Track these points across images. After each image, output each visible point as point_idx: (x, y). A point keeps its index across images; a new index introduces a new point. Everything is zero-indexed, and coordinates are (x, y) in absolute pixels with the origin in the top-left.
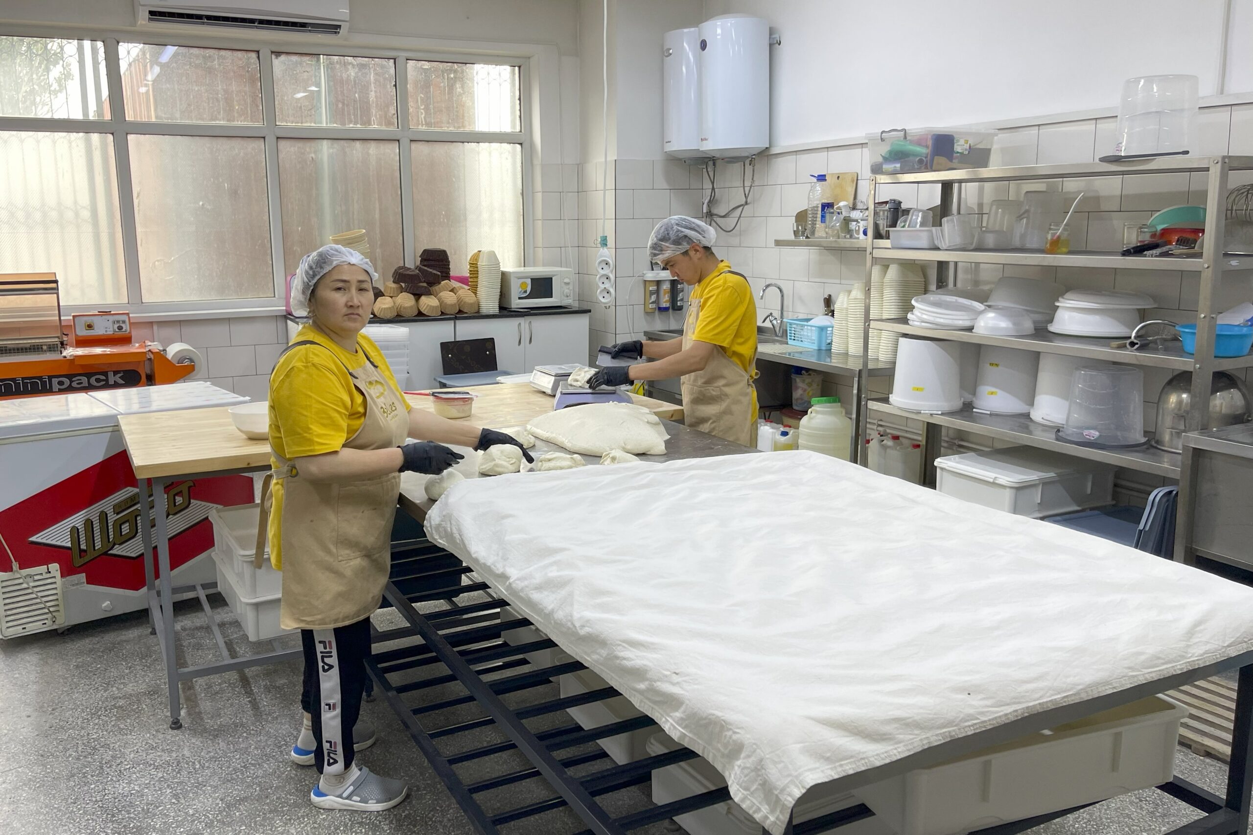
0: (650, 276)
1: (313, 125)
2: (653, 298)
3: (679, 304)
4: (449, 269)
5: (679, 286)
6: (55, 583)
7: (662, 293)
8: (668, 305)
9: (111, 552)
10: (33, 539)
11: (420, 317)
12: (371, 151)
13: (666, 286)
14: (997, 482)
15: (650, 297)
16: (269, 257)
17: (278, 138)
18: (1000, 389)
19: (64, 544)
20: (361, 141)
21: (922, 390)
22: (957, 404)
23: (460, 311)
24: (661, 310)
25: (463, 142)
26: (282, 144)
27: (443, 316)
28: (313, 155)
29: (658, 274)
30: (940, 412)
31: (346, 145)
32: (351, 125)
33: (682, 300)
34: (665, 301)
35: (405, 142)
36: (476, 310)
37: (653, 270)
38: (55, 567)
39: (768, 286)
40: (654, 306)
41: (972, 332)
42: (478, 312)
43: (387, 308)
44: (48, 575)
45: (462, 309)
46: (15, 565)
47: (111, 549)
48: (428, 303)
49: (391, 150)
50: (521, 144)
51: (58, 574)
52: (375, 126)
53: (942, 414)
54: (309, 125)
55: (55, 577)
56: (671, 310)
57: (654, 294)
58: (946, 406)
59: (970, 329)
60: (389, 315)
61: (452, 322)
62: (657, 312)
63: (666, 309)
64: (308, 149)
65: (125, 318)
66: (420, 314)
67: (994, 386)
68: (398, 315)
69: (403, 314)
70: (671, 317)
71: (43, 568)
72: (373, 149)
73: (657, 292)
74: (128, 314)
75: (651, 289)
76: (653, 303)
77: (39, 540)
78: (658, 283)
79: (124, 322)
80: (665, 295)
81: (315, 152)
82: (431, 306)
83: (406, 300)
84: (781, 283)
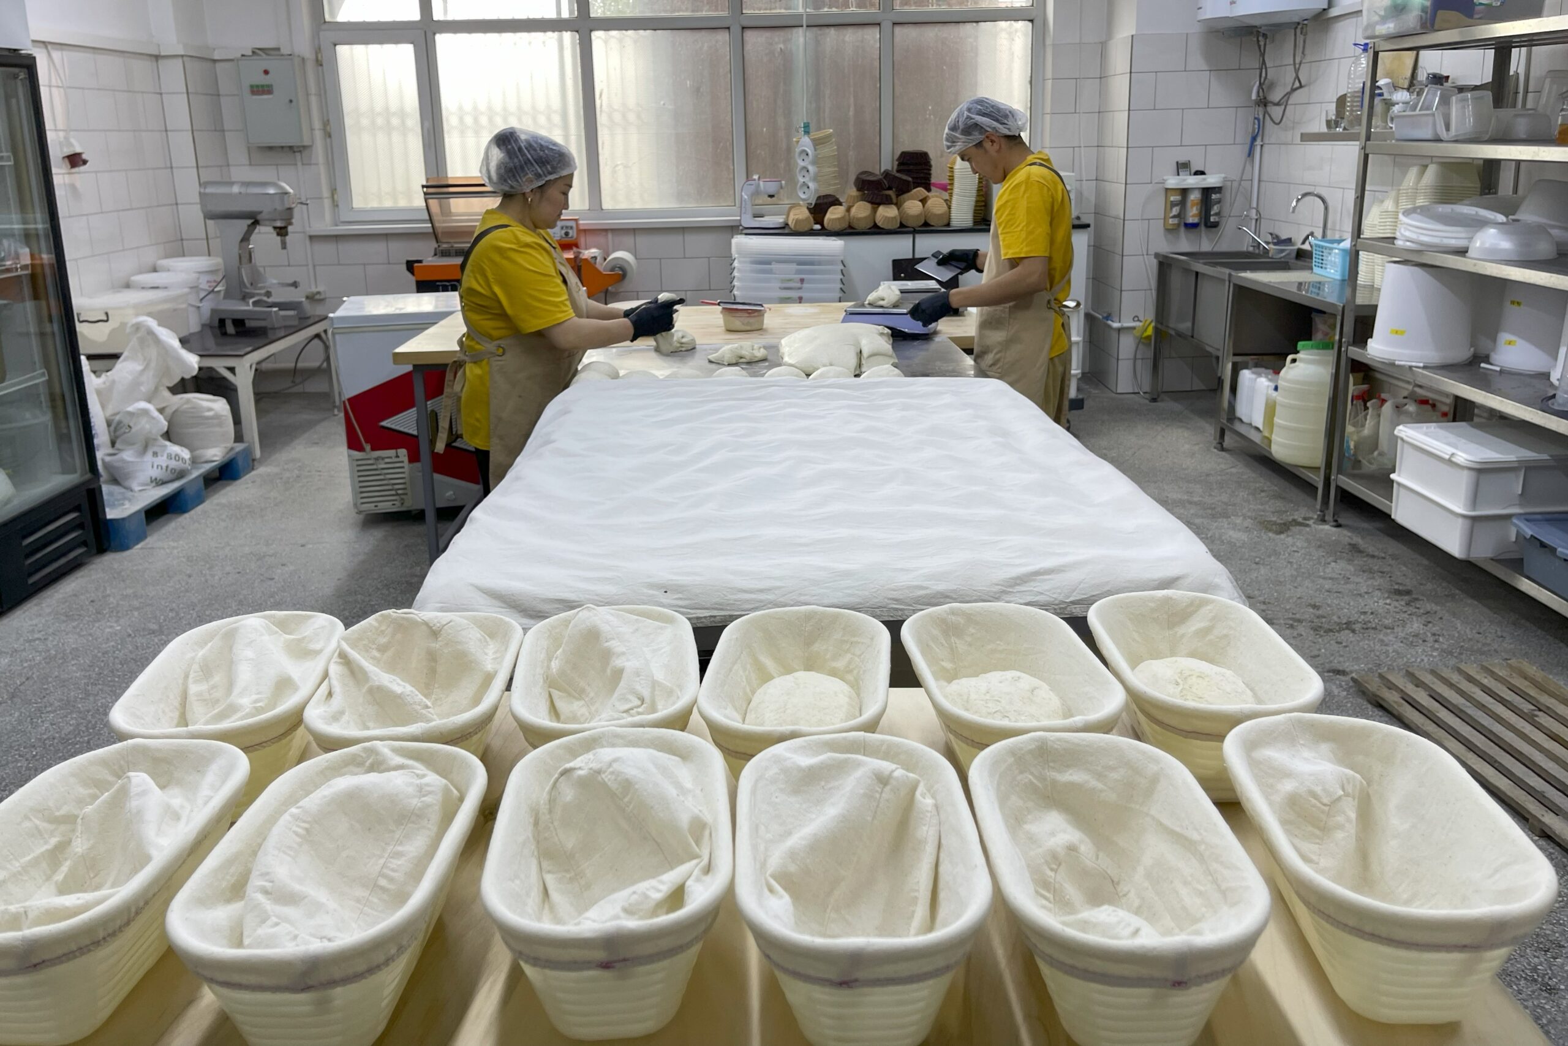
0: (1173, 182)
1: (783, 11)
2: (1175, 211)
3: (1212, 219)
4: (930, 174)
5: (1214, 196)
6: (403, 467)
7: (1189, 204)
8: (1196, 220)
9: (454, 444)
10: (384, 423)
11: (876, 230)
12: (847, 38)
13: (1194, 197)
14: (1454, 459)
15: (1171, 209)
16: (731, 161)
17: (743, 28)
18: (1523, 338)
19: (411, 432)
20: (836, 28)
21: (1403, 333)
22: (1462, 353)
23: (926, 224)
24: (1188, 226)
25: (977, 22)
26: (749, 35)
27: (902, 229)
28: (782, 46)
29: (1185, 180)
30: (1421, 365)
31: (819, 32)
32: (826, 9)
33: (1217, 214)
34: (1193, 214)
35: (887, 25)
36: (945, 222)
37: (1178, 175)
38: (403, 452)
39: (1305, 195)
40: (1176, 221)
41: (1465, 257)
42: (948, 225)
43: (836, 219)
44: (397, 460)
45: (929, 222)
46: (368, 447)
47: (455, 441)
48: (887, 213)
49: (872, 36)
50: (1031, 21)
51: (406, 459)
52: (853, 9)
53: (1425, 368)
54: (778, 11)
55: (402, 462)
56: (1203, 228)
57: (1176, 205)
58: (1433, 356)
59: (1462, 252)
60: (837, 227)
61: (911, 236)
62: (1182, 229)
63: (1194, 226)
64: (776, 39)
65: (573, 224)
66: (875, 226)
67: (1514, 334)
68: (850, 227)
69: (855, 225)
70: (1203, 235)
71: (391, 453)
72: (850, 36)
73: (1183, 203)
74: (576, 220)
75: (1172, 199)
76: (1174, 217)
77: (389, 425)
78: (1184, 192)
79: (571, 228)
80: (1192, 208)
81: (784, 42)
82: (886, 217)
83: (861, 210)
84: (1323, 192)
